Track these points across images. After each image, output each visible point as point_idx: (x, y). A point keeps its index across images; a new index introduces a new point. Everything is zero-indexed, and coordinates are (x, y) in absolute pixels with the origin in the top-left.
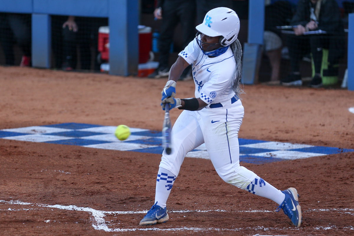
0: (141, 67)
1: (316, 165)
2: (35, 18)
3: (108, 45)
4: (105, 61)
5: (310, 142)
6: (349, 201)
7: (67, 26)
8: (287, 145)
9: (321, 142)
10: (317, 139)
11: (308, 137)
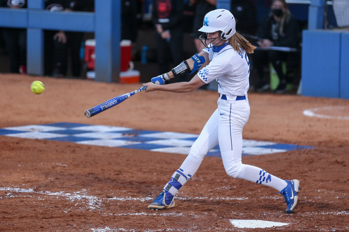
0: (123, 75)
1: (279, 160)
2: (29, 32)
3: (93, 56)
4: (91, 69)
5: (272, 140)
6: (309, 190)
7: (58, 38)
8: (253, 143)
9: (281, 140)
10: (278, 137)
11: (270, 136)
